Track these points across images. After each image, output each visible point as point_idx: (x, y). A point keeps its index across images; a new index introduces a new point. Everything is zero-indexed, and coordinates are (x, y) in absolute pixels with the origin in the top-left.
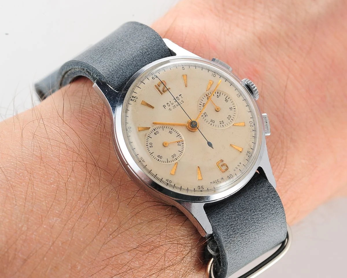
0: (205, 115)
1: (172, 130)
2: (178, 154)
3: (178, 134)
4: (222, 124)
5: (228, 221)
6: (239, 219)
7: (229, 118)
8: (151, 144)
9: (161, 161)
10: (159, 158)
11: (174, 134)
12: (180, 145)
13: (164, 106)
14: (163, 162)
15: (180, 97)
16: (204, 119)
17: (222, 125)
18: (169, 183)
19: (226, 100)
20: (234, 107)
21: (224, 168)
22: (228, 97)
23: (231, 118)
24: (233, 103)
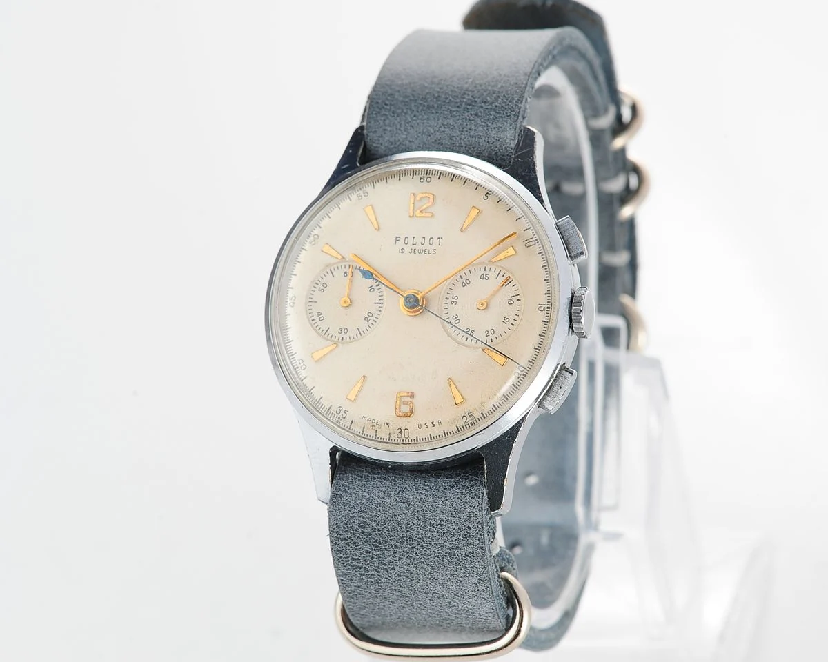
0: (454, 300)
1: (377, 286)
2: (352, 332)
3: (381, 301)
4: (468, 337)
5: (363, 502)
6: (383, 512)
7: (489, 334)
8: (325, 285)
9: (316, 325)
10: (317, 319)
11: (375, 296)
12: (368, 321)
14: (319, 328)
15: (436, 241)
16: (446, 306)
18: (300, 368)
19: (511, 300)
20: (513, 322)
21: (406, 409)
22: (518, 297)
23: (491, 336)
24: (517, 313)
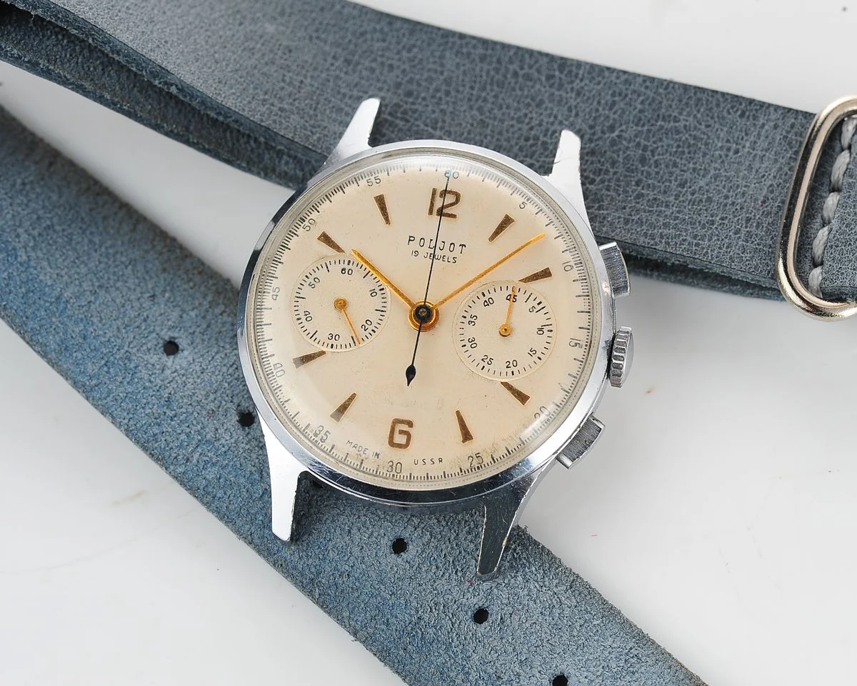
0: (472, 320)
1: (380, 290)
2: (345, 340)
3: (384, 309)
4: (485, 365)
7: (511, 365)
9: (302, 325)
10: (303, 319)
11: (376, 302)
12: (365, 330)
13: (411, 239)
14: (304, 329)
15: (458, 248)
16: (461, 325)
17: (482, 364)
18: (274, 374)
19: (540, 329)
20: (541, 356)
21: (400, 439)
22: (550, 328)
23: (513, 368)
24: (547, 345)
